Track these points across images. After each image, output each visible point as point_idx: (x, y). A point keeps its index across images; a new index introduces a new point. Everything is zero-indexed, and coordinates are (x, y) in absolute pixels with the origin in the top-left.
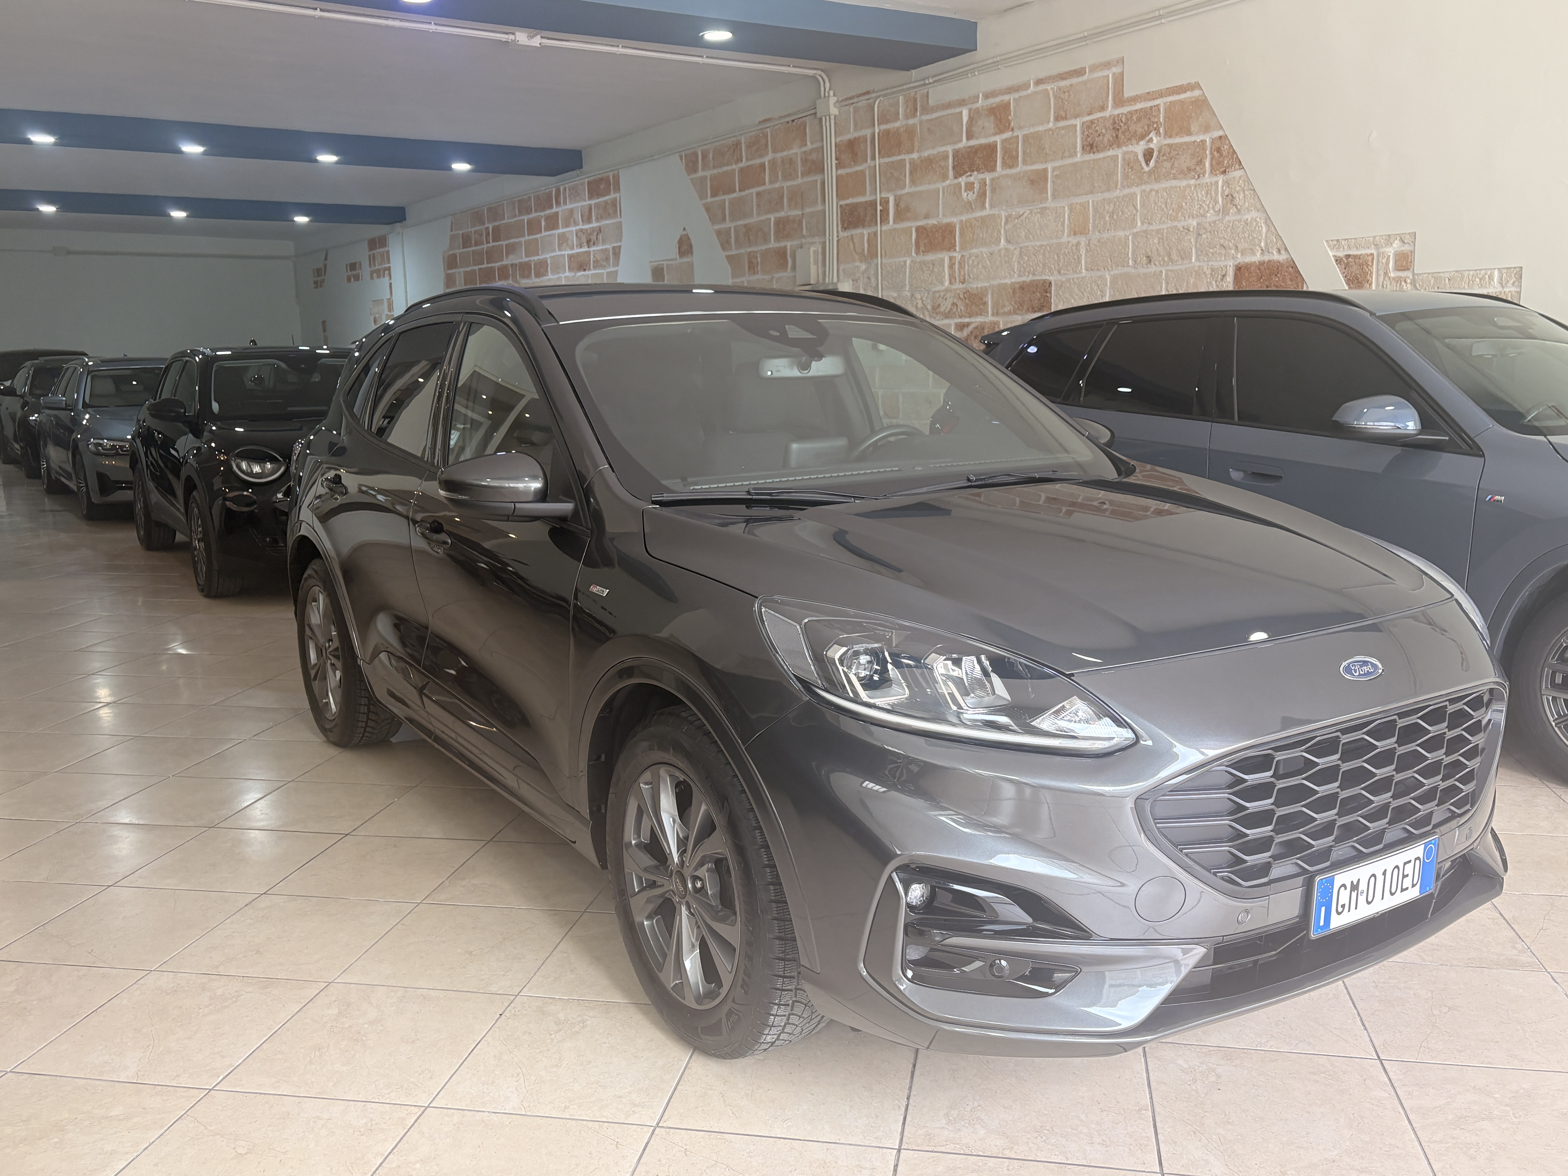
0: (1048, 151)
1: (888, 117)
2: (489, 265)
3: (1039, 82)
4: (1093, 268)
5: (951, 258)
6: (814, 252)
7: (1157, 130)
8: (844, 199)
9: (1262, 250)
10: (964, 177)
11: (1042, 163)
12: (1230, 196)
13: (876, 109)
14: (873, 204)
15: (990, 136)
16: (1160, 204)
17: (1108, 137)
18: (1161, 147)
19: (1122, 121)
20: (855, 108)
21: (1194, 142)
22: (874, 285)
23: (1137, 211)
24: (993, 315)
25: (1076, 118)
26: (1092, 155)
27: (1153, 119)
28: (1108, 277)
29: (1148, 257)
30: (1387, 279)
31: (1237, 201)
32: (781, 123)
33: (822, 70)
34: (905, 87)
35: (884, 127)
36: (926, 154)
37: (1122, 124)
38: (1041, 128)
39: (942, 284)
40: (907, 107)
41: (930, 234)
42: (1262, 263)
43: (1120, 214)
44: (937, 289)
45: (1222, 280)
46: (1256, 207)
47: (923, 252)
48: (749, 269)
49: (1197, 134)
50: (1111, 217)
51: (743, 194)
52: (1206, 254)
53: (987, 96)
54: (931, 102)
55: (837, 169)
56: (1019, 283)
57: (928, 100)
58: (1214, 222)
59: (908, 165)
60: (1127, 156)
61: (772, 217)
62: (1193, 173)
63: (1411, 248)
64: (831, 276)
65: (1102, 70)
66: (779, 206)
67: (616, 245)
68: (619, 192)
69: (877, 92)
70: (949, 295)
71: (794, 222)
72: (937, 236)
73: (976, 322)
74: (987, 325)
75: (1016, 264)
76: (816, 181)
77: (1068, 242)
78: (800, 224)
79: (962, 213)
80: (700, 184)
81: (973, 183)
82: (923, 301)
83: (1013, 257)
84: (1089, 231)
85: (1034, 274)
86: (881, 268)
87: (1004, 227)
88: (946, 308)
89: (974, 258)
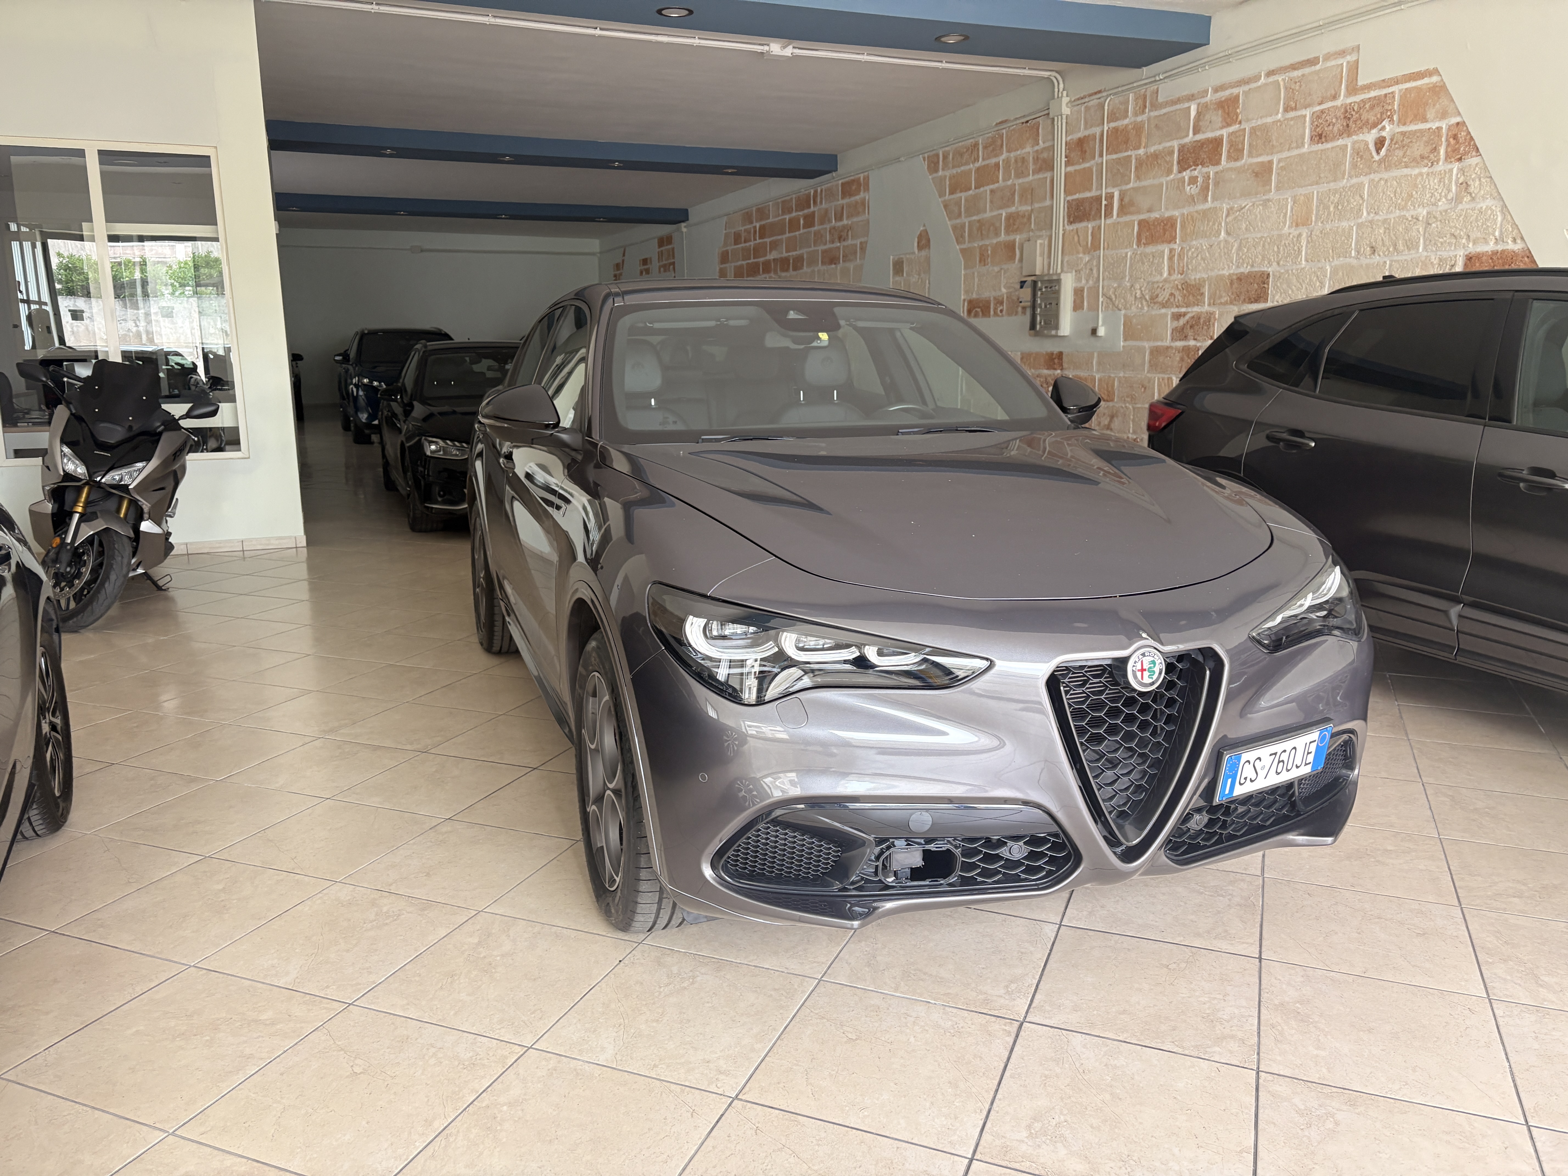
0: (1274, 143)
1: (1117, 115)
2: (756, 260)
3: (1270, 73)
4: (1313, 259)
5: (1171, 250)
6: (1041, 244)
7: (1391, 118)
8: (1071, 194)
9: (1496, 239)
10: (1188, 171)
11: (1267, 155)
12: (1464, 184)
13: (1106, 108)
14: (1098, 199)
15: (1217, 129)
16: (1389, 193)
17: (1338, 126)
18: (1394, 135)
19: (1354, 110)
20: (1086, 107)
21: (1429, 129)
22: (1096, 275)
23: (1364, 201)
24: (1209, 305)
25: (1306, 108)
26: (1320, 145)
27: (1386, 107)
28: (1328, 268)
29: (1372, 247)
31: (1472, 189)
32: (1016, 124)
33: (1057, 72)
34: (1135, 85)
35: (1113, 125)
36: (1152, 149)
37: (1354, 113)
38: (1269, 120)
39: (1161, 275)
40: (1136, 104)
41: (1152, 227)
42: (1495, 253)
43: (1346, 204)
44: (1156, 280)
46: (1491, 195)
47: (1144, 244)
48: (980, 261)
49: (1432, 121)
50: (1336, 207)
51: (977, 191)
52: (1435, 244)
53: (1216, 90)
54: (1161, 99)
55: (1066, 166)
56: (1237, 274)
57: (1157, 96)
58: (1446, 211)
59: (1134, 161)
60: (1357, 146)
61: (1004, 213)
62: (1426, 161)
64: (1055, 268)
65: (1335, 59)
66: (1010, 201)
67: (863, 240)
68: (868, 192)
69: (1108, 90)
70: (1167, 286)
71: (1023, 216)
72: (1158, 229)
73: (1192, 312)
74: (1203, 316)
75: (1235, 255)
76: (1046, 178)
77: (1290, 234)
78: (1029, 218)
79: (1184, 207)
80: (939, 183)
81: (1197, 177)
82: (1142, 291)
83: (1232, 248)
84: (1311, 222)
85: (1253, 266)
86: (1103, 260)
87: (1226, 219)
88: (1164, 298)
89: (1193, 250)
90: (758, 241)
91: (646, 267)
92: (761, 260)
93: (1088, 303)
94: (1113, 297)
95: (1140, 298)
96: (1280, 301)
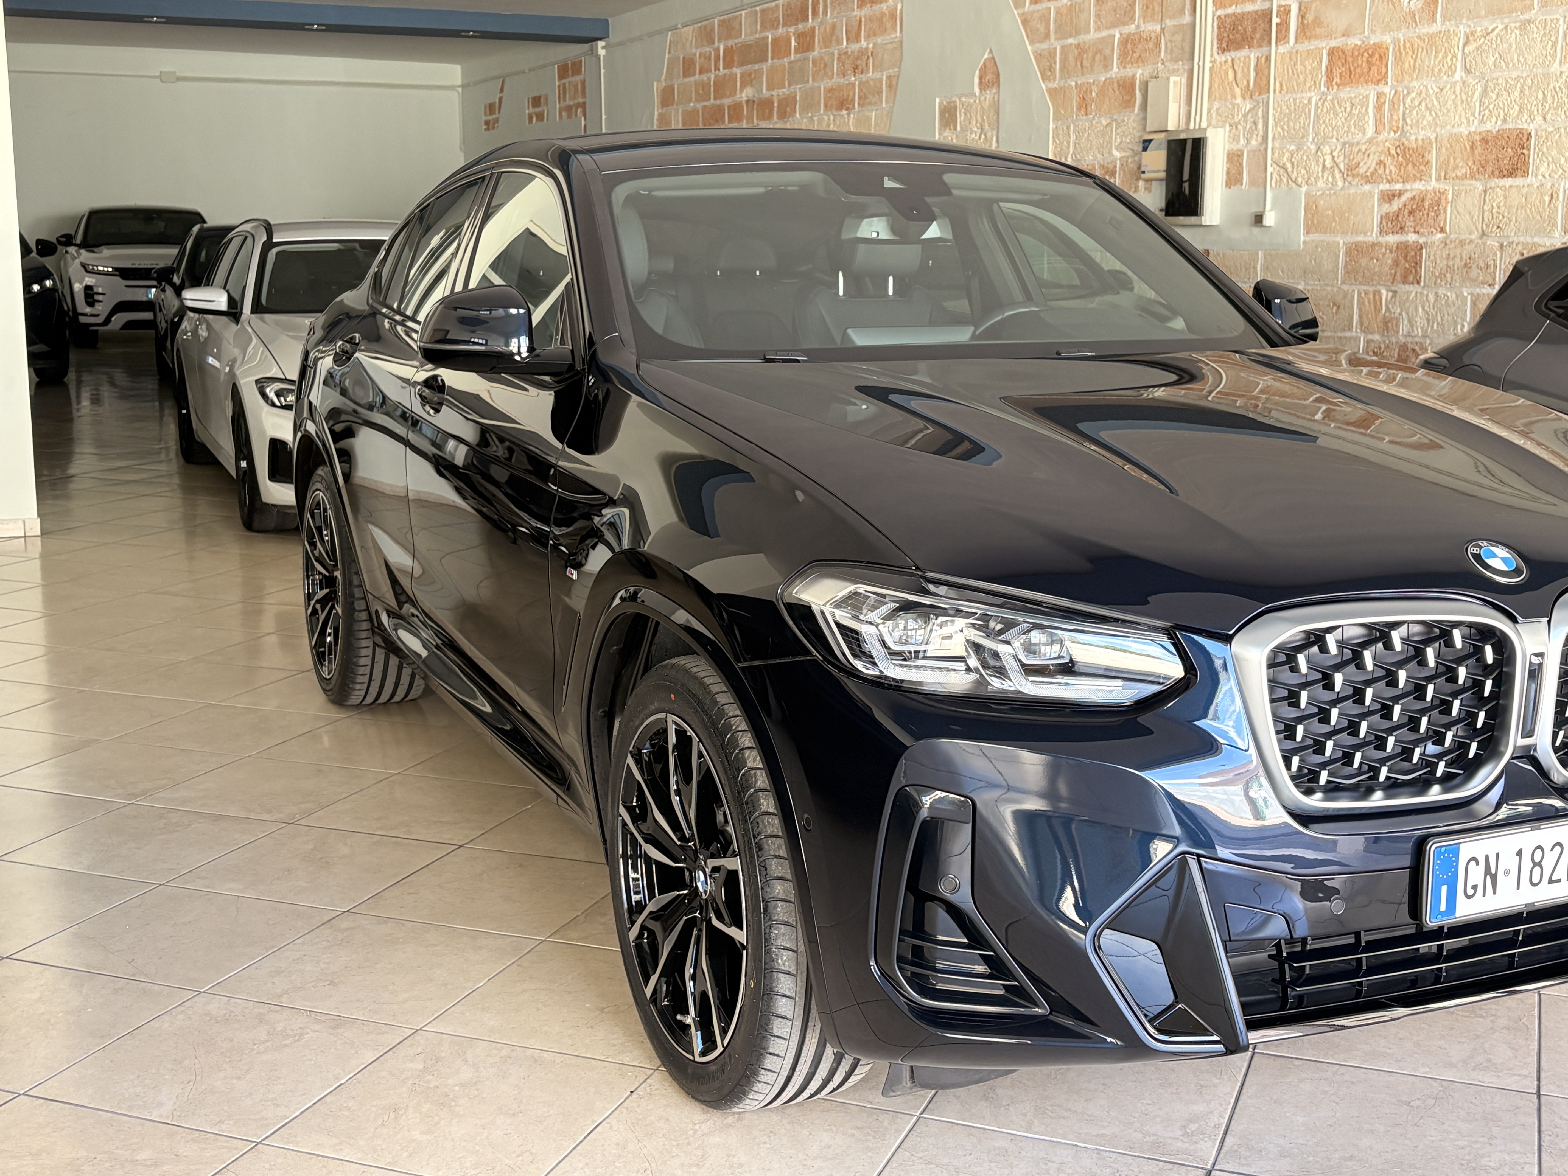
2: (718, 102)
5: (1379, 95)
6: (1175, 82)
8: (1223, 7)
14: (1266, 15)
22: (1261, 133)
24: (1438, 179)
39: (1364, 132)
41: (1350, 59)
44: (1355, 141)
47: (1338, 85)
48: (1079, 109)
56: (1480, 133)
61: (1117, 33)
64: (1198, 120)
66: (1128, 16)
67: (892, 72)
70: (1373, 149)
71: (1148, 40)
72: (1360, 62)
73: (1412, 190)
74: (1429, 195)
75: (1478, 104)
77: (1562, 73)
78: (1157, 44)
79: (1399, 29)
82: (1333, 157)
83: (1473, 94)
85: (1505, 121)
86: (1274, 108)
87: (1463, 50)
88: (1369, 168)
89: (1413, 95)
90: (722, 71)
91: (537, 110)
92: (727, 101)
93: (1250, 174)
94: (1289, 165)
95: (1331, 168)
96: (1547, 176)
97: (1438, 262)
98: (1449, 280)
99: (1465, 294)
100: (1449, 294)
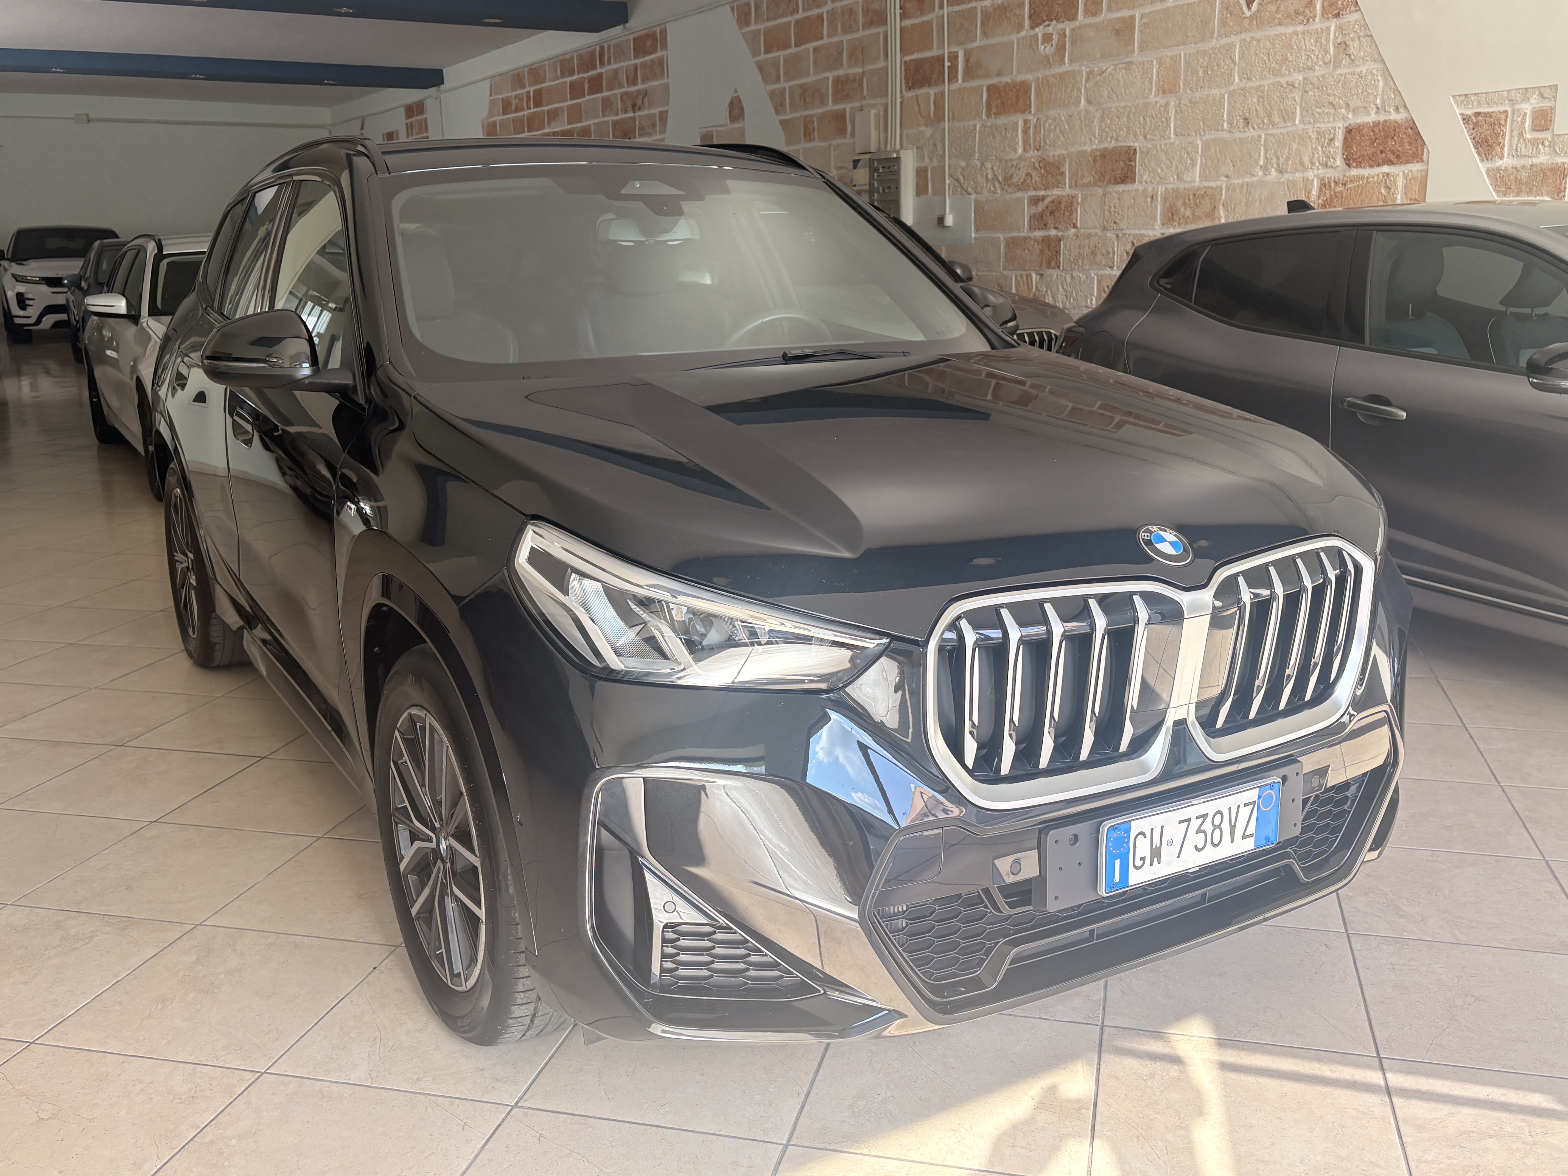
4: (1183, 132)
5: (1026, 122)
6: (875, 115)
8: (909, 54)
9: (1378, 108)
10: (1041, 27)
11: (1129, 9)
12: (1343, 45)
16: (1262, 55)
22: (941, 153)
23: (1235, 64)
24: (1070, 187)
28: (1199, 142)
29: (1245, 119)
30: (1521, 141)
31: (1351, 50)
36: (999, 1)
39: (1015, 150)
41: (1003, 94)
42: (1376, 124)
43: (1216, 68)
44: (1009, 158)
45: (1329, 144)
46: (1372, 57)
47: (995, 114)
48: (805, 136)
50: (1205, 72)
51: (798, 49)
52: (1313, 114)
55: (901, 19)
56: (1100, 150)
58: (1324, 76)
59: (979, 15)
61: (831, 75)
62: (1301, 17)
63: (1551, 104)
64: (893, 143)
66: (838, 63)
67: (662, 108)
68: (666, 50)
70: (1022, 164)
71: (854, 81)
72: (1010, 96)
73: (1052, 195)
74: (1064, 199)
75: (1097, 128)
76: (879, 33)
77: (1156, 102)
78: (861, 83)
79: (1038, 70)
80: (752, 39)
81: (1052, 34)
82: (994, 171)
83: (1094, 119)
84: (1179, 89)
85: (1117, 140)
86: (949, 134)
87: (1085, 85)
88: (1020, 179)
89: (1050, 121)
90: (532, 110)
93: (933, 185)
94: (961, 178)
95: (993, 179)
96: (1148, 182)
97: (1072, 250)
98: (1081, 264)
99: (1093, 275)
100: (1081, 275)
